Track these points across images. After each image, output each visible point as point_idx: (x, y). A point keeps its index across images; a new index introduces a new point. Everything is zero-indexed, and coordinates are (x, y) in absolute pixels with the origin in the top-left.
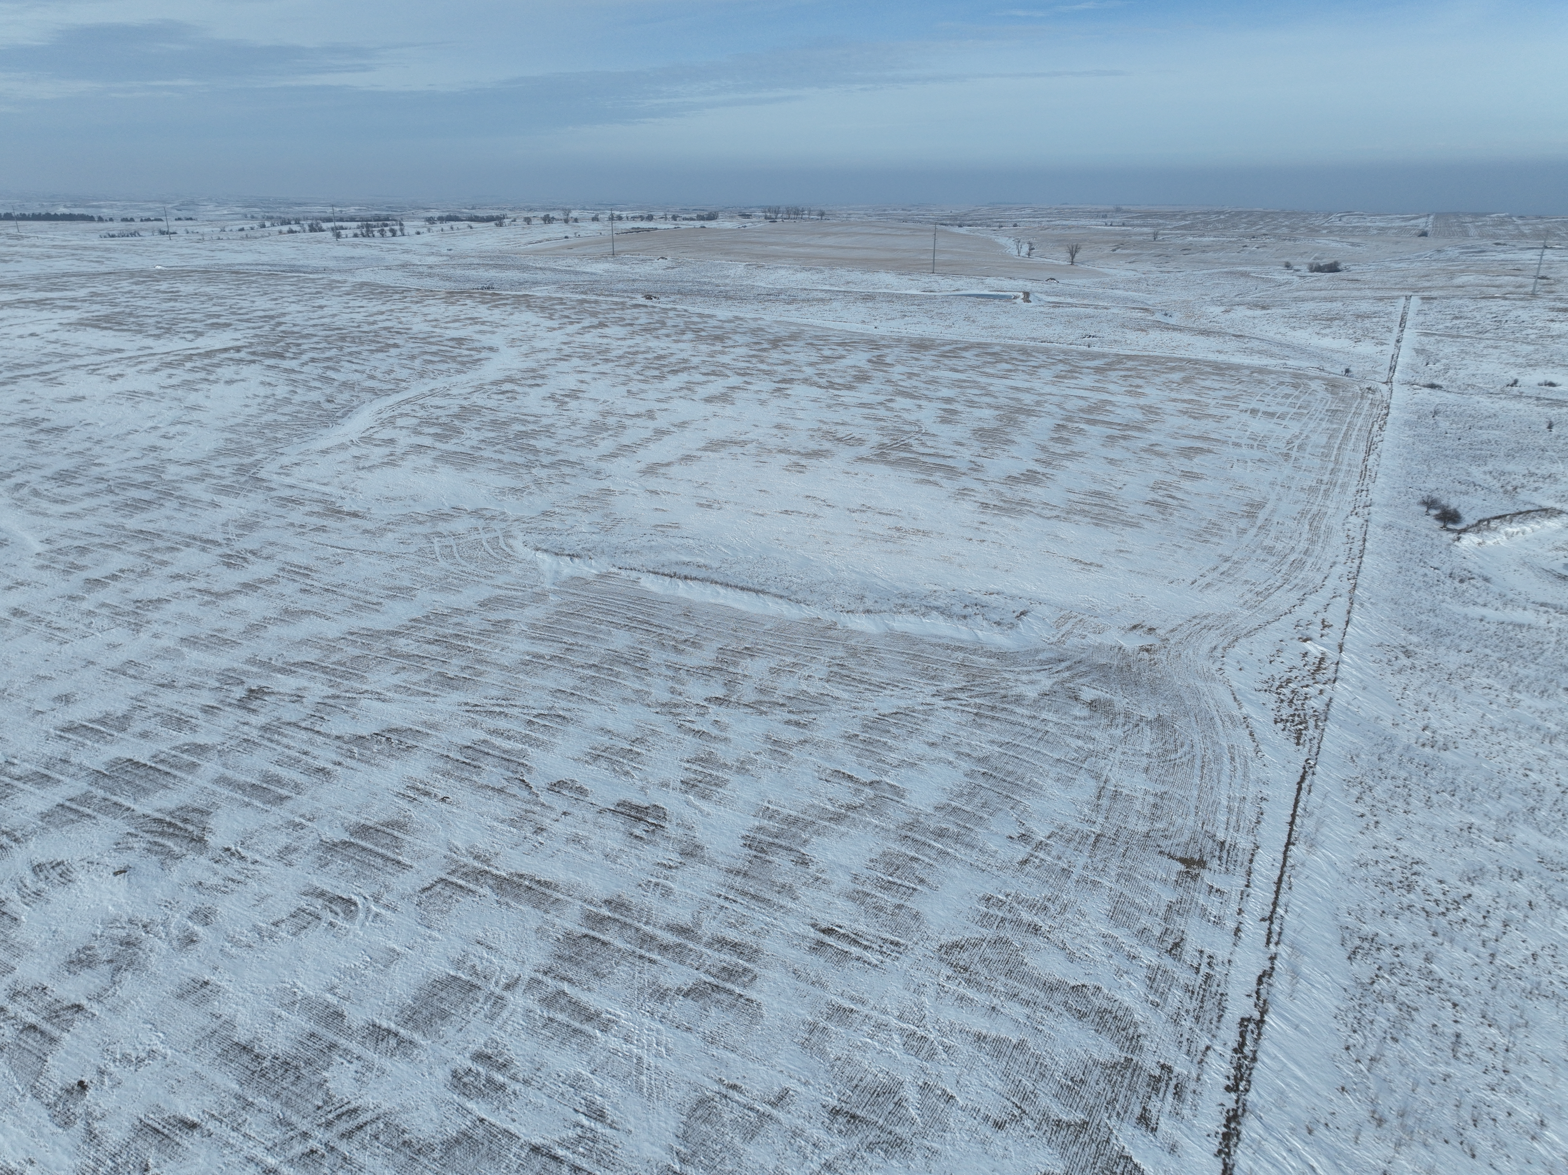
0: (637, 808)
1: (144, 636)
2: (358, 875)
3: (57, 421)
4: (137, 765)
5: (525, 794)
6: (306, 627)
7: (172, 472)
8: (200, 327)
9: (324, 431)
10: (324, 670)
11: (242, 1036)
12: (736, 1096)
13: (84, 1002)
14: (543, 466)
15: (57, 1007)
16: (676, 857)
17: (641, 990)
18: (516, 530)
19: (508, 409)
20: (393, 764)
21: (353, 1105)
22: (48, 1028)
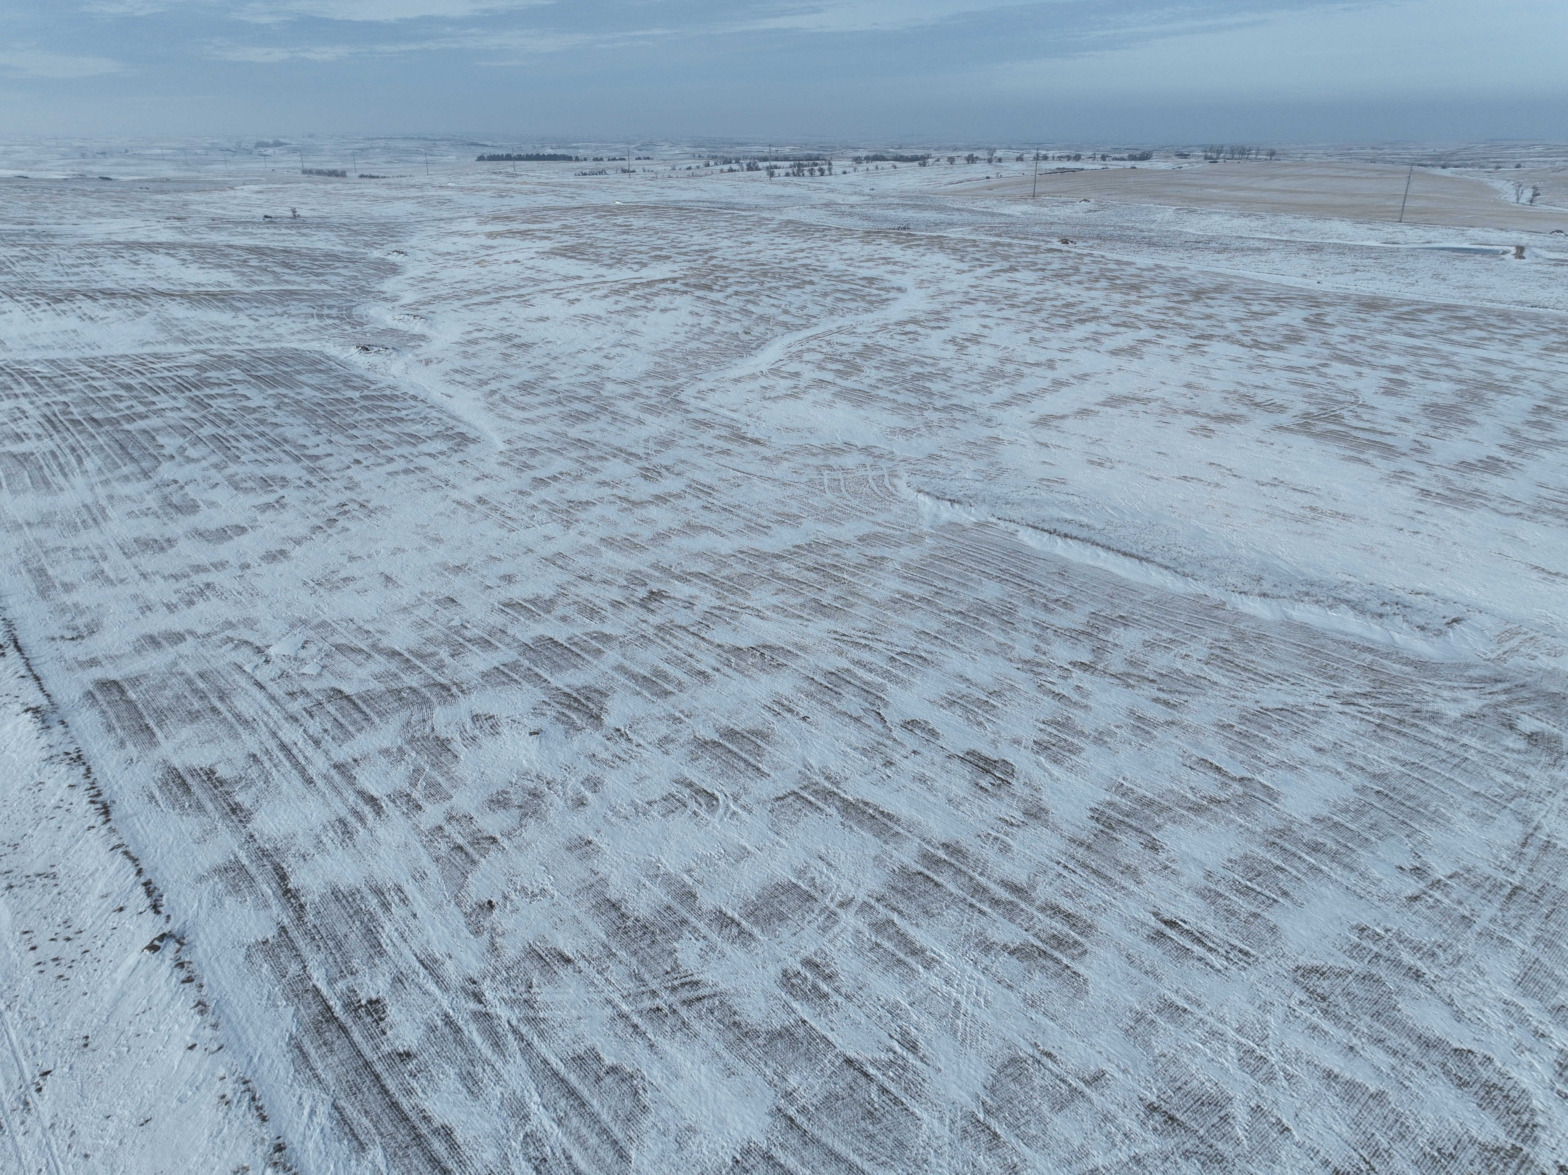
0: (986, 760)
1: (572, 533)
2: (722, 774)
3: (526, 338)
4: (556, 644)
5: (879, 726)
6: (704, 541)
7: (609, 389)
8: (645, 258)
9: (738, 361)
10: (714, 582)
11: (613, 894)
12: (1050, 1064)
13: (498, 836)
14: (935, 409)
15: (479, 835)
16: (1019, 816)
17: (967, 938)
18: (901, 470)
19: (909, 350)
20: (764, 678)
21: (695, 978)
22: (470, 849)
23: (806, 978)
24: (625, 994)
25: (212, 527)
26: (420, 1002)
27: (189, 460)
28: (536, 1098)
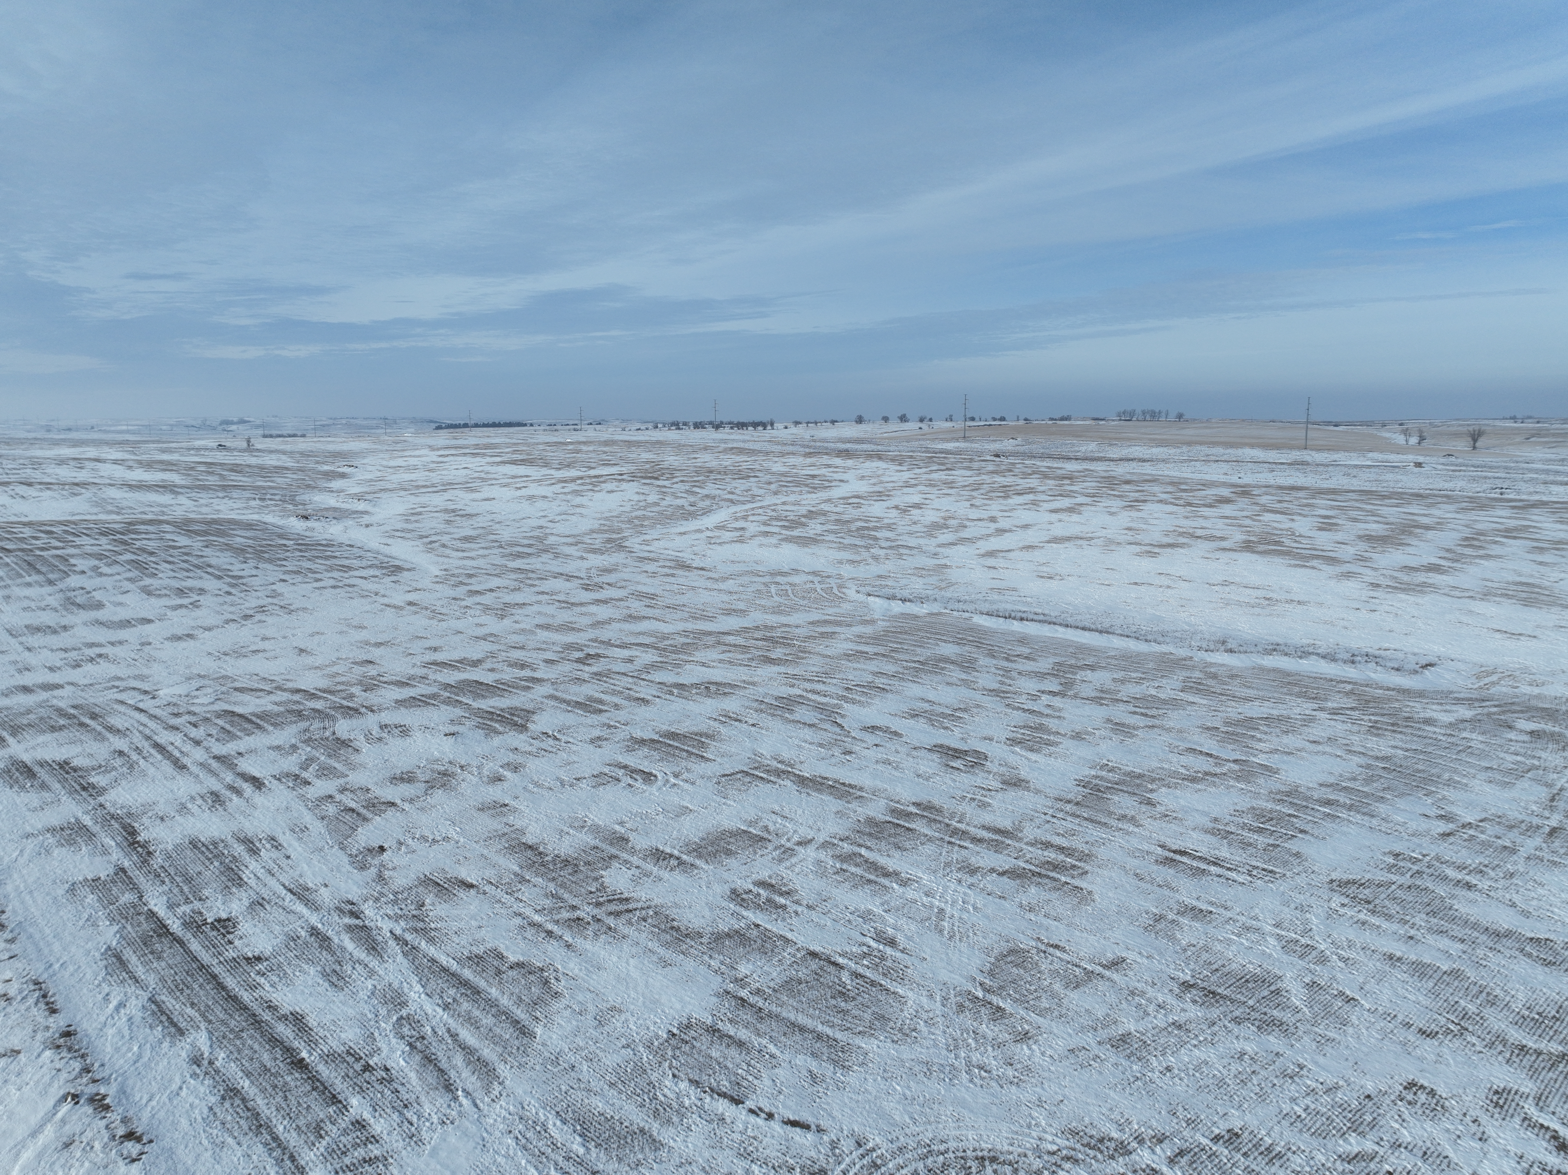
0: (956, 750)
1: (507, 622)
2: (662, 760)
3: (469, 510)
4: (481, 684)
5: (838, 730)
6: (644, 626)
7: (552, 540)
8: (593, 465)
9: (684, 522)
10: (657, 648)
11: (530, 839)
13: (398, 802)
14: (882, 548)
15: (376, 801)
16: (995, 784)
17: (948, 864)
18: (849, 584)
19: (853, 513)
20: (709, 701)
21: (626, 895)
22: (364, 811)
23: (759, 895)
24: (539, 908)
25: (116, 619)
26: (282, 918)
27: (101, 575)
28: (418, 988)
